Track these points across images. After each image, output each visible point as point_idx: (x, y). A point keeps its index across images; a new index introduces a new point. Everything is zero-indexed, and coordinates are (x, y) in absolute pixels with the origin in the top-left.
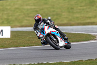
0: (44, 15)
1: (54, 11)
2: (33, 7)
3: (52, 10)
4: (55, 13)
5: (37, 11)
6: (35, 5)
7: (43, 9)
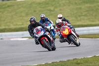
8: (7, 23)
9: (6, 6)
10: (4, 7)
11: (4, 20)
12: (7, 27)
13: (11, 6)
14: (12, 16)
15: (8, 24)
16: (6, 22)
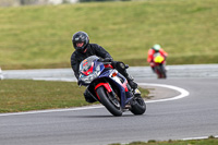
0: (32, 43)
1: (53, 35)
2: (7, 26)
3: (51, 31)
4: (56, 39)
5: (16, 35)
6: (11, 22)
7: (29, 31)
8: (196, 44)
9: (195, 8)
10: (189, 9)
11: (191, 39)
12: (197, 54)
13: (205, 9)
14: (208, 31)
15: (200, 46)
16: (194, 42)
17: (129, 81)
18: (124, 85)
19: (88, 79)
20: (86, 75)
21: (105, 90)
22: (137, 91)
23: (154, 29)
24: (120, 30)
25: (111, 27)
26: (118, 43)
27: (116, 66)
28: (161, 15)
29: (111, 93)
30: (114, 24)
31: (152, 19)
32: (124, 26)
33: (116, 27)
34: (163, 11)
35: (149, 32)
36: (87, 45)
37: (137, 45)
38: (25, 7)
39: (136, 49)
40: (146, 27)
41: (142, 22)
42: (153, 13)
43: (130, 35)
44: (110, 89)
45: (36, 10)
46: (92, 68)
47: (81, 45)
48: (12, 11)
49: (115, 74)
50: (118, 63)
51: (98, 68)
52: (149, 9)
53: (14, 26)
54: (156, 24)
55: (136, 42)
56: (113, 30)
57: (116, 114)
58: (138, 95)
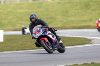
17: (57, 37)
18: (54, 39)
19: (36, 36)
20: (36, 34)
21: (45, 41)
22: (61, 42)
23: (93, 12)
24: (78, 13)
25: (74, 11)
26: (77, 19)
27: (50, 30)
28: (97, 6)
29: (47, 43)
30: (76, 10)
31: (93, 7)
32: (80, 11)
33: (76, 11)
34: (98, 4)
35: (91, 13)
36: (36, 20)
37: (86, 19)
38: (35, 2)
39: (85, 21)
40: (90, 11)
41: (88, 9)
42: (93, 5)
43: (83, 15)
44: (47, 41)
45: (40, 3)
46: (38, 31)
47: (34, 20)
48: (28, 4)
49: (49, 34)
50: (51, 29)
51: (41, 31)
52: (91, 3)
53: (30, 11)
54: (94, 10)
55: (85, 18)
56: (75, 13)
57: (50, 52)
58: (61, 43)
